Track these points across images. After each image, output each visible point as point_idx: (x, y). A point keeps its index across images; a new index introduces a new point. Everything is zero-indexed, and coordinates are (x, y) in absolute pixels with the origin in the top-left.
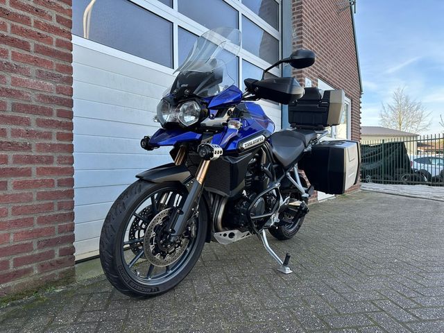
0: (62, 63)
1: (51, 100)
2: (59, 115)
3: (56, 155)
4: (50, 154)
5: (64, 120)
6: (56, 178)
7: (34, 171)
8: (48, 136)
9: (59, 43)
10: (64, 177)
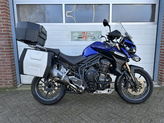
0: (5, 36)
1: (3, 46)
2: (5, 49)
3: (6, 59)
4: (4, 59)
5: (7, 50)
6: (6, 65)
7: (1, 63)
8: (4, 54)
9: (4, 31)
10: (9, 64)
